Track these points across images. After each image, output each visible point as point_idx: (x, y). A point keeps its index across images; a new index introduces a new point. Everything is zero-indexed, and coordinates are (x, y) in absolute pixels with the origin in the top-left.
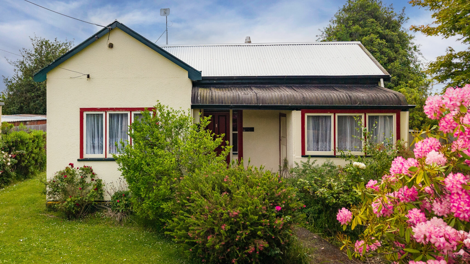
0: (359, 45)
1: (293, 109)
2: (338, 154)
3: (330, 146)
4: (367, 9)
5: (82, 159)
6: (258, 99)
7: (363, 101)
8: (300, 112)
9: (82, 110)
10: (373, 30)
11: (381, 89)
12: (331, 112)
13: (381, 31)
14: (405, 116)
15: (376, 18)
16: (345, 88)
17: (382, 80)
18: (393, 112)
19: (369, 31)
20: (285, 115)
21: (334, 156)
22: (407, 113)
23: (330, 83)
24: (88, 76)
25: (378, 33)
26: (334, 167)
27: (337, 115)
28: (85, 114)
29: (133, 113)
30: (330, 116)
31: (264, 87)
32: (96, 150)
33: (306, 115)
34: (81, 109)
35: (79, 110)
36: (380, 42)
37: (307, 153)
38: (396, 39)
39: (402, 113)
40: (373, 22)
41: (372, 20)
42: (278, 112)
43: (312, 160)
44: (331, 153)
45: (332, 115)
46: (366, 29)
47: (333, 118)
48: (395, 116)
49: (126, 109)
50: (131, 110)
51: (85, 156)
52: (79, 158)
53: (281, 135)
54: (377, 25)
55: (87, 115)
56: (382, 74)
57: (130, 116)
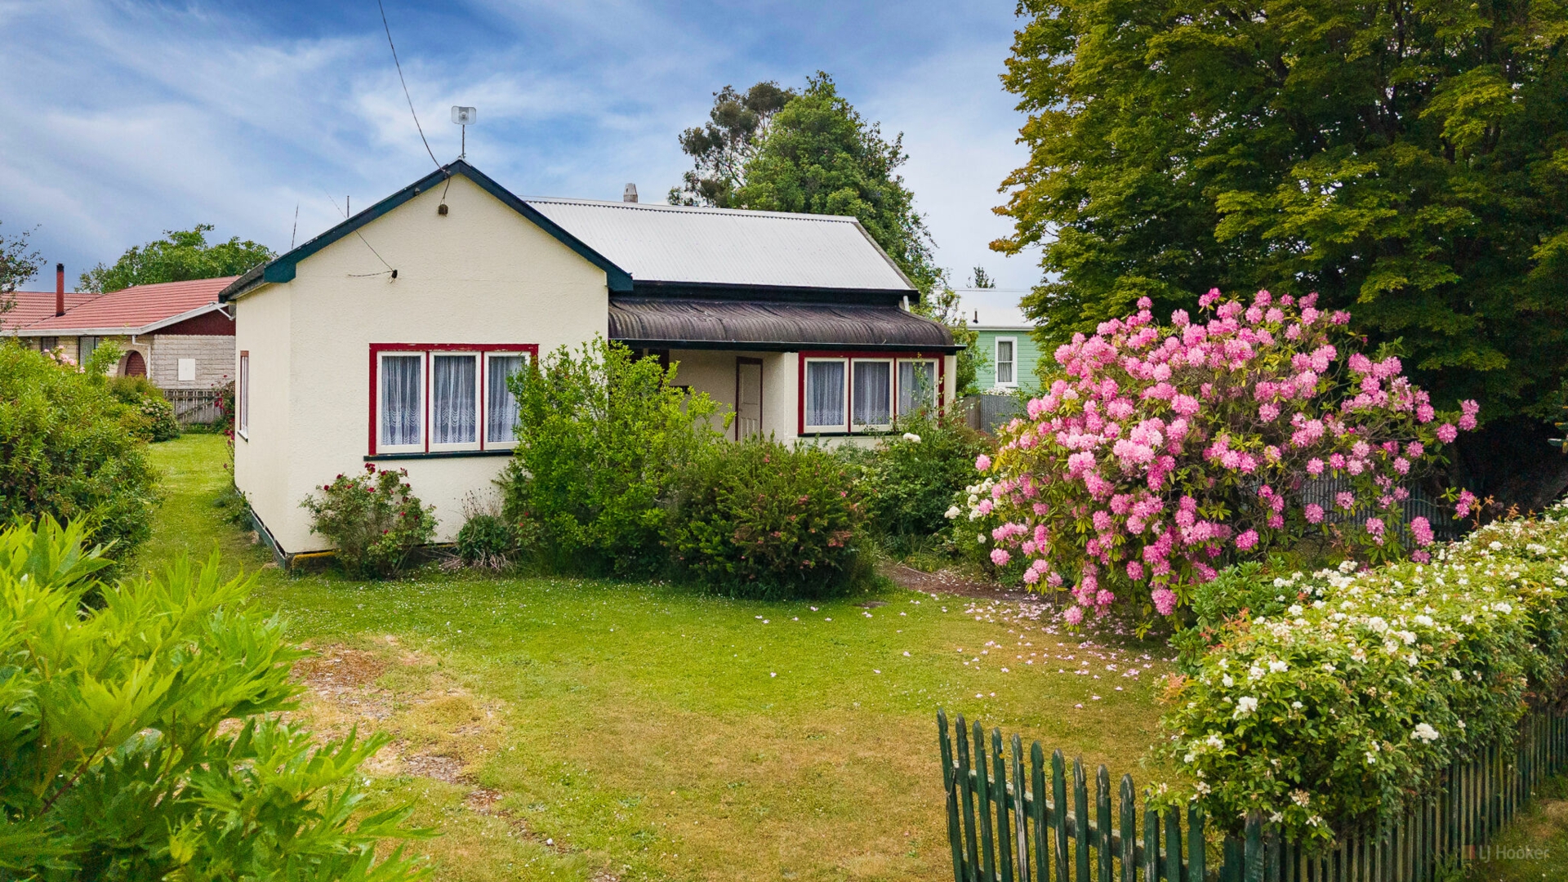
0: (855, 224)
1: (786, 351)
2: (855, 428)
3: (840, 417)
5: (373, 457)
6: (726, 329)
7: (891, 338)
8: (796, 356)
9: (375, 348)
11: (907, 316)
12: (845, 357)
14: (951, 362)
16: (856, 312)
17: (906, 298)
18: (934, 357)
20: (759, 362)
21: (849, 434)
22: (955, 357)
23: (826, 302)
24: (395, 274)
26: (855, 451)
27: (853, 360)
28: (380, 355)
29: (487, 355)
30: (843, 363)
32: (398, 437)
33: (807, 360)
34: (371, 345)
35: (368, 348)
37: (807, 429)
39: (947, 358)
42: (732, 354)
43: (822, 441)
44: (844, 428)
45: (846, 361)
47: (848, 364)
48: (936, 362)
49: (474, 347)
50: (484, 348)
51: (381, 449)
52: (367, 454)
53: (742, 399)
55: (383, 357)
56: (907, 288)
57: (482, 362)
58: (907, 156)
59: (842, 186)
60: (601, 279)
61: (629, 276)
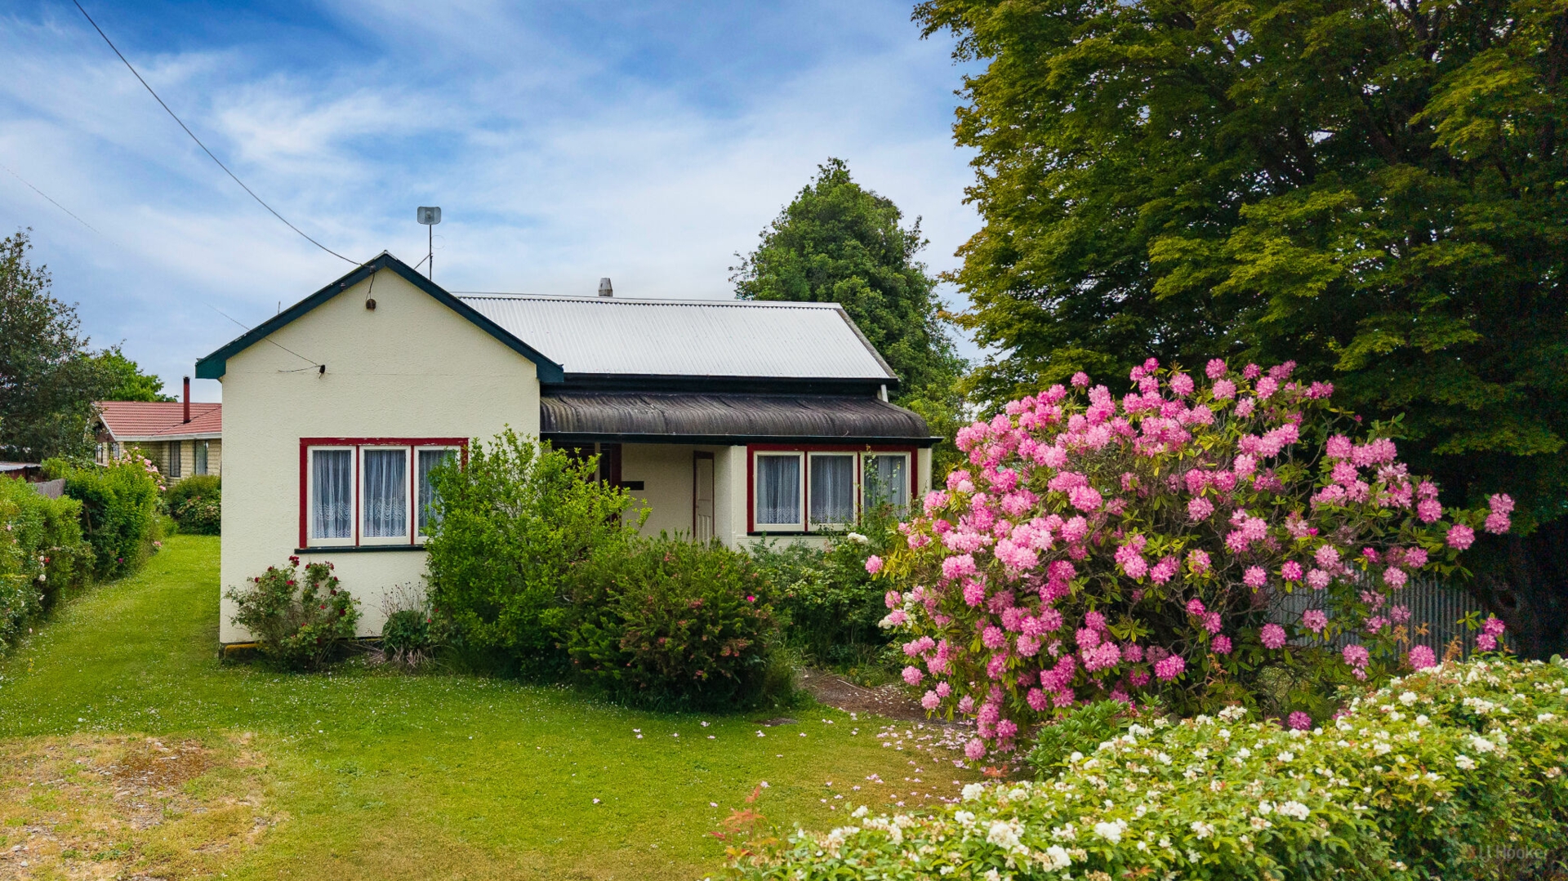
0: (838, 311)
1: (733, 444)
2: (812, 528)
3: (797, 516)
4: (843, 218)
5: (304, 549)
6: (667, 422)
7: (854, 429)
8: (744, 449)
9: (305, 443)
10: (856, 265)
11: (883, 406)
12: (800, 450)
13: (872, 270)
14: (926, 457)
15: (861, 237)
16: (819, 403)
17: (884, 388)
18: (906, 450)
19: (847, 268)
20: (711, 456)
21: (806, 533)
22: (930, 450)
23: (791, 392)
24: (323, 369)
25: (866, 273)
26: (806, 551)
27: (810, 454)
28: (310, 450)
29: (417, 449)
30: (798, 457)
31: (668, 398)
32: (331, 530)
33: (756, 454)
34: (302, 440)
35: (298, 442)
36: (872, 294)
37: (758, 527)
38: (902, 287)
39: (920, 451)
40: (855, 248)
41: (854, 242)
42: (692, 447)
43: (769, 540)
44: (800, 527)
45: (802, 455)
46: (841, 262)
47: (804, 459)
48: (908, 457)
49: (404, 441)
50: (414, 442)
51: (312, 542)
52: (298, 547)
53: (698, 497)
54: (864, 255)
55: (315, 452)
56: (885, 376)
57: (412, 456)
58: (927, 241)
59: (850, 276)
60: (530, 371)
61: (560, 368)
